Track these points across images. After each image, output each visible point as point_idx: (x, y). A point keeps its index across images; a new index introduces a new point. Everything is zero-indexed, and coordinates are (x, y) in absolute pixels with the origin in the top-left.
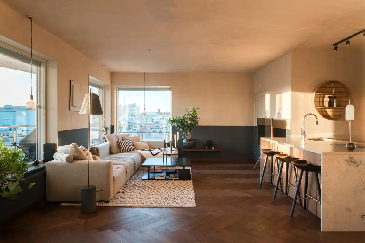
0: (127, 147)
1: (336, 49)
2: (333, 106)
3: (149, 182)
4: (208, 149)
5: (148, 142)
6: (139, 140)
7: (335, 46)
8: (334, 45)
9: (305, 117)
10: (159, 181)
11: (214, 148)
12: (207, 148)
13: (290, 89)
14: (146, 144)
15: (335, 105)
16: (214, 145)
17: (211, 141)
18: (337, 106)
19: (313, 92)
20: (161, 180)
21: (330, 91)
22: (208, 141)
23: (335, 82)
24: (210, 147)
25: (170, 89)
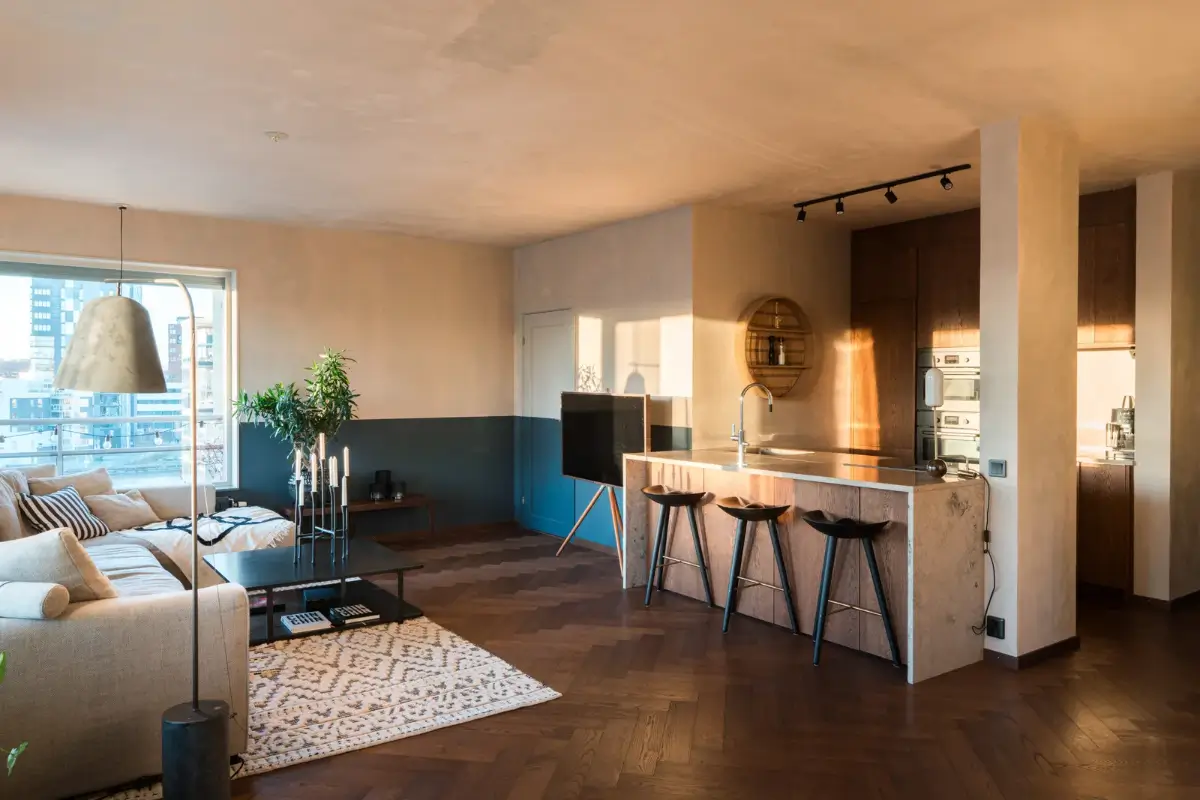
0: (78, 522)
1: (802, 216)
2: (778, 363)
3: (274, 647)
4: (380, 500)
5: (145, 495)
6: (106, 489)
7: (800, 209)
8: (796, 206)
9: (743, 394)
10: (313, 638)
11: (402, 498)
12: (378, 496)
13: (692, 310)
14: (141, 504)
15: (782, 360)
16: (403, 487)
17: (388, 473)
18: (787, 362)
19: (740, 319)
20: (320, 633)
21: (770, 323)
22: (378, 473)
23: (782, 301)
24: (388, 494)
25: (222, 282)
